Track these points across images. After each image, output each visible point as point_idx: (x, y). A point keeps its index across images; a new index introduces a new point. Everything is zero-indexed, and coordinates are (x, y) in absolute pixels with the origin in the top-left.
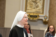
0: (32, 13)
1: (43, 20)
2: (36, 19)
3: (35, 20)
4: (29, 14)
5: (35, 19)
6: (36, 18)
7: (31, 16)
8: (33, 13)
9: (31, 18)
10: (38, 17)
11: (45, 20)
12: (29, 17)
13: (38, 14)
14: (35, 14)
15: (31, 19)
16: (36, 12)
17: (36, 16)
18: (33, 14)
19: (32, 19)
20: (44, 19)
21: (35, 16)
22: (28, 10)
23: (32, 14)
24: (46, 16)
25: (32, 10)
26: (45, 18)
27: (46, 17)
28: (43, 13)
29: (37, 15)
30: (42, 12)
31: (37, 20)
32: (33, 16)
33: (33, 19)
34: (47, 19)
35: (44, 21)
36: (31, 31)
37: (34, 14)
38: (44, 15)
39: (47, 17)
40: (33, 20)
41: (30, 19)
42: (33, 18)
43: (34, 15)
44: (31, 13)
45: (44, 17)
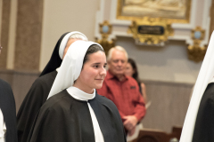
0: (146, 18)
1: (188, 45)
2: (160, 41)
3: (156, 43)
4: (134, 23)
5: (156, 40)
6: (162, 37)
7: (141, 29)
8: (150, 16)
9: (140, 36)
10: (167, 32)
11: (196, 43)
12: (132, 32)
13: (169, 22)
14: (156, 23)
15: (142, 39)
16: (161, 14)
17: (161, 31)
18: (149, 20)
19: (146, 41)
20: (190, 42)
21: (158, 29)
22: (131, 4)
23: (144, 22)
24: (198, 28)
25: (146, 4)
26: (193, 38)
27: (198, 34)
28: (187, 17)
29: (163, 24)
30: (182, 14)
31: (162, 44)
32: (151, 29)
33: (150, 39)
34: (202, 39)
35: (191, 47)
36: (143, 85)
37: (152, 19)
38: (192, 25)
39: (203, 32)
40: (149, 43)
41: (137, 42)
42: (150, 36)
43: (154, 24)
44: (141, 16)
45: (193, 31)
